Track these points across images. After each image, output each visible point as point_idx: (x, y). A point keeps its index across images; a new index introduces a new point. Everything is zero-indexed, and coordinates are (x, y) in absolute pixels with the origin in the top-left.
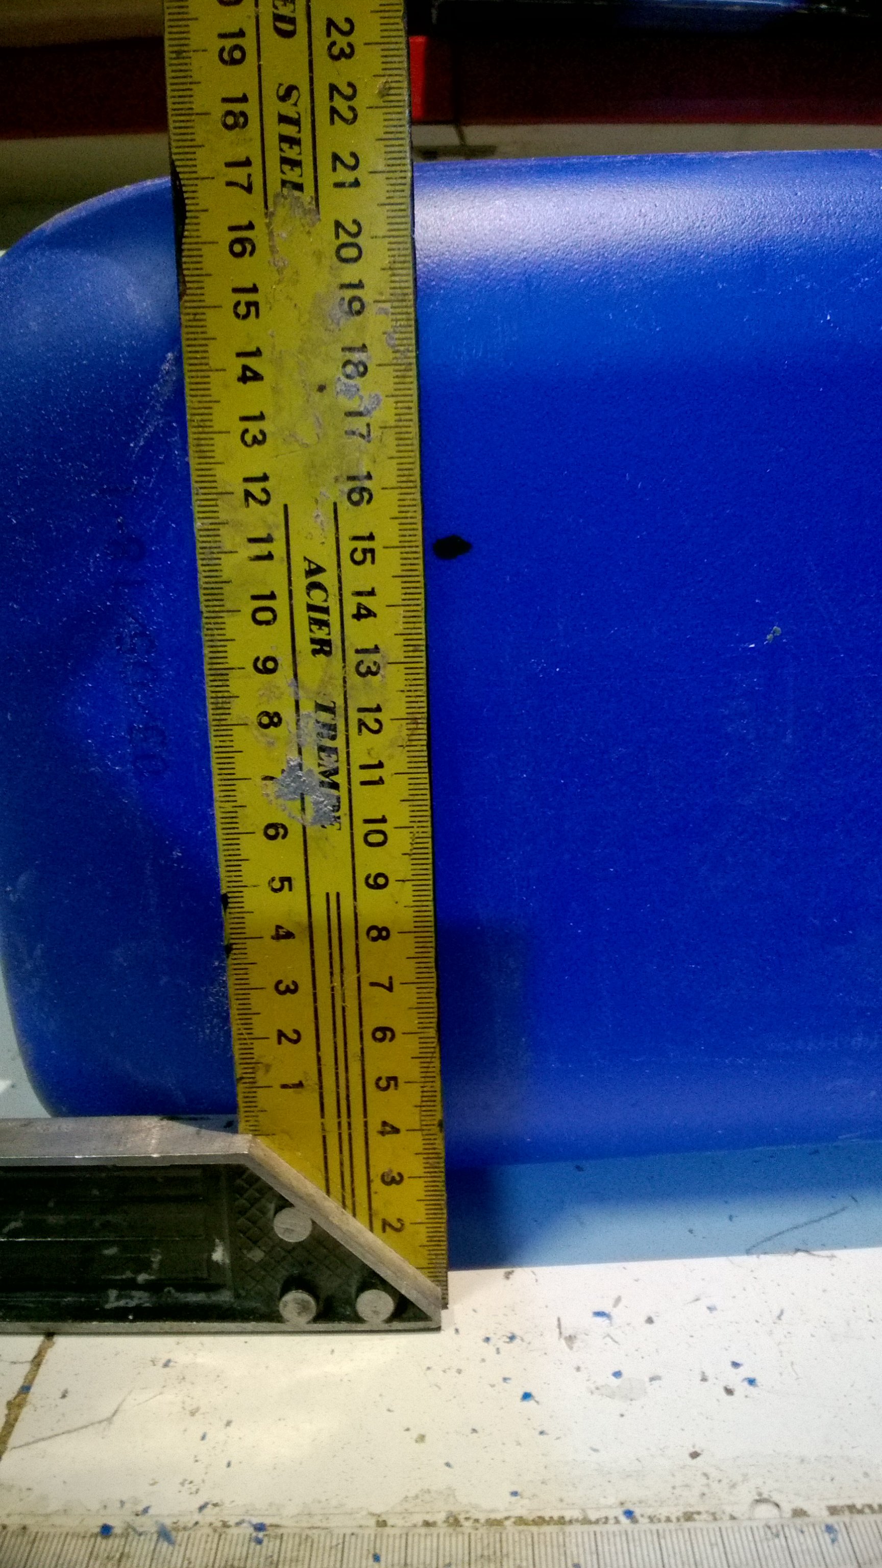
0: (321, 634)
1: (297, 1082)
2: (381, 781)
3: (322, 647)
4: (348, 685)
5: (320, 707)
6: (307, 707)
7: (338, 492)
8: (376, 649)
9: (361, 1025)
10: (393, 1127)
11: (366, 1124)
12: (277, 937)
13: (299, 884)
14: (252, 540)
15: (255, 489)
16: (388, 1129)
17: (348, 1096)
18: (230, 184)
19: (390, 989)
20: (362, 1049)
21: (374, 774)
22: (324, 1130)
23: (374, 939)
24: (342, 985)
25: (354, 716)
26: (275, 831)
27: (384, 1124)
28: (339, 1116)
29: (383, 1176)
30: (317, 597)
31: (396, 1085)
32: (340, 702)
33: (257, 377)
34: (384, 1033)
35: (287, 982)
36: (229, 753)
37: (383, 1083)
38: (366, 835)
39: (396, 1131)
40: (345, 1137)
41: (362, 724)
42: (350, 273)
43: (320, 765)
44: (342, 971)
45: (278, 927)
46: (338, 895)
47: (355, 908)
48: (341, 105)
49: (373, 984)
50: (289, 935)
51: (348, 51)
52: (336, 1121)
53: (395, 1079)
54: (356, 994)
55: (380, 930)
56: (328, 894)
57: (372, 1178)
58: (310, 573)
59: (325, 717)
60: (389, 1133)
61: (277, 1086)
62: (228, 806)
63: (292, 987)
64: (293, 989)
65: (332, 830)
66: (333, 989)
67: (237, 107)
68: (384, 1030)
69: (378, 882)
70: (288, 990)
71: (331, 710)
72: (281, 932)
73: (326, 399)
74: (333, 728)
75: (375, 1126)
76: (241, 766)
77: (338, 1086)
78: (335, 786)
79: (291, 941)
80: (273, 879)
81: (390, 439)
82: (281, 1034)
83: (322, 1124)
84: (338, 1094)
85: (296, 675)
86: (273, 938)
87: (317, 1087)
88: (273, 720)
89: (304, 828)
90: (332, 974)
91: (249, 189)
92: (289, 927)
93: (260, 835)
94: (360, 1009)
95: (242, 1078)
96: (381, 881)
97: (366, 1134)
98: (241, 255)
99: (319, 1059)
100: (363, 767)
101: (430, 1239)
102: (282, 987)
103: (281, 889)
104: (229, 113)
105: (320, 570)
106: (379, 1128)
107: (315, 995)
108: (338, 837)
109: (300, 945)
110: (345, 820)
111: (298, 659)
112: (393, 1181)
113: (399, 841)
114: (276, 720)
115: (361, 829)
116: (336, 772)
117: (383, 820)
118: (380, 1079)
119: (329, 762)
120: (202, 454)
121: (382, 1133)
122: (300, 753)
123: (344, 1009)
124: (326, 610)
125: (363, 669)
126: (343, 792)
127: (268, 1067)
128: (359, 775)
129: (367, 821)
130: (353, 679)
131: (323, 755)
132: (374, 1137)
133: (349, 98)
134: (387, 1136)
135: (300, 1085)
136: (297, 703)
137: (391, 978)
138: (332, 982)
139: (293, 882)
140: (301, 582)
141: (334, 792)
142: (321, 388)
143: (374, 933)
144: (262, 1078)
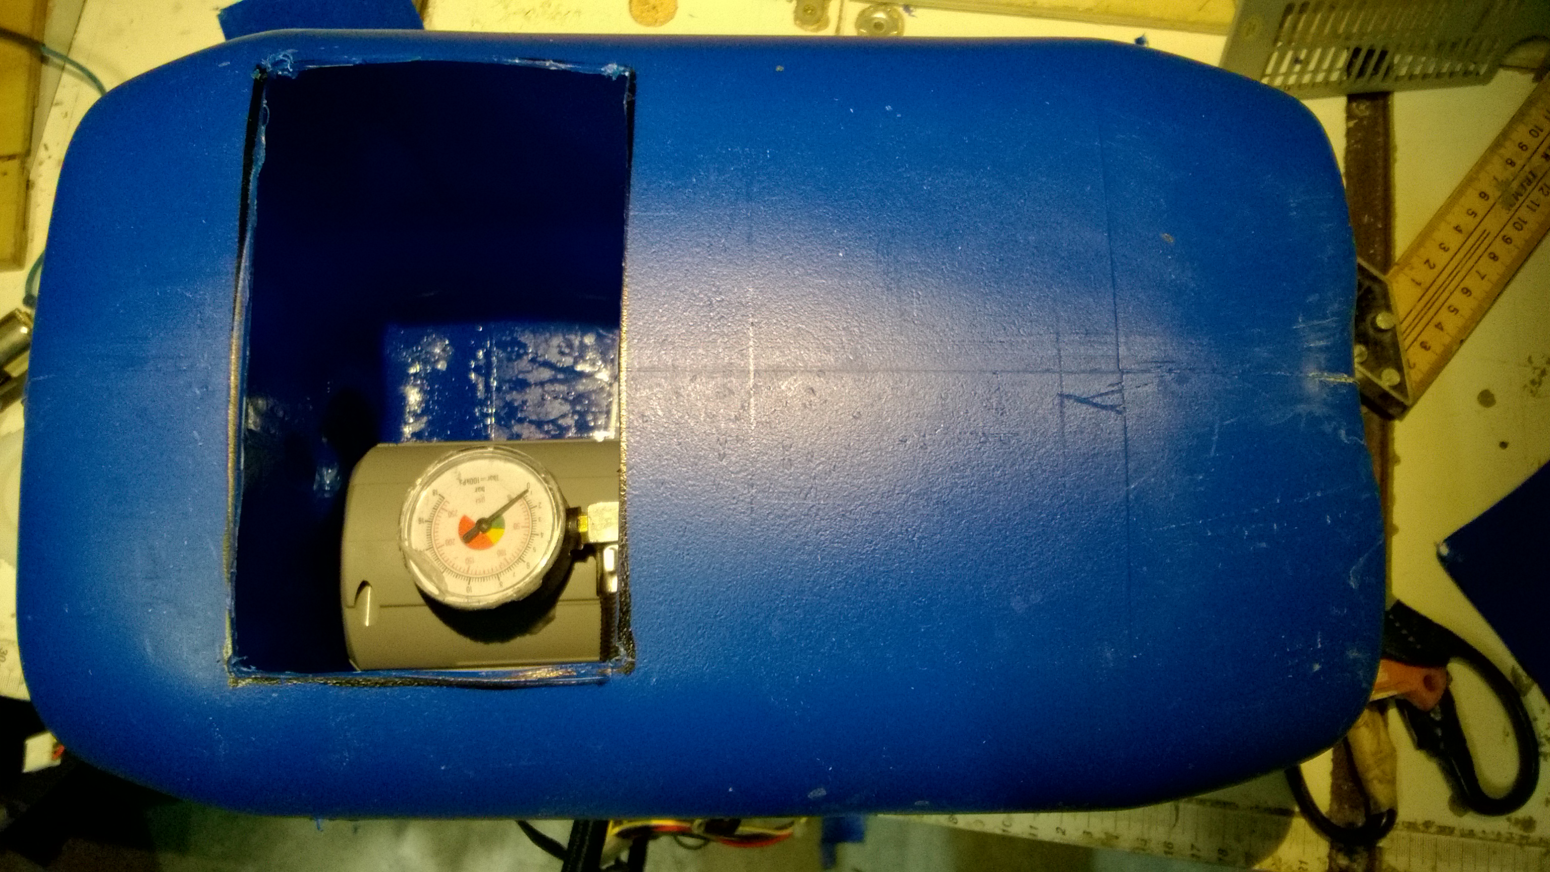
5: (1531, 173)
6: (1527, 169)
9: (1461, 282)
10: (1442, 327)
12: (1455, 228)
13: (1478, 219)
16: (1439, 326)
17: (1434, 303)
19: (1483, 278)
20: (1454, 291)
23: (1491, 258)
24: (1466, 263)
25: (1540, 184)
26: (1484, 196)
27: (1439, 322)
28: (1425, 306)
29: (1422, 342)
31: (1456, 314)
32: (1540, 176)
35: (1446, 245)
37: (1452, 309)
38: (1515, 223)
39: (1442, 329)
40: (1420, 317)
41: (1541, 189)
43: (1517, 189)
44: (1470, 258)
45: (1458, 226)
46: (1489, 233)
47: (1492, 242)
49: (1477, 272)
52: (1422, 308)
53: (1457, 311)
54: (1468, 270)
55: (1494, 255)
56: (1485, 231)
59: (1531, 177)
60: (1438, 328)
61: (1410, 277)
64: (1446, 249)
65: (1504, 212)
66: (1461, 261)
69: (1507, 240)
70: (1444, 248)
72: (1458, 228)
74: (1531, 182)
75: (1436, 320)
77: (1433, 296)
78: (1517, 200)
79: (1459, 234)
80: (1470, 210)
82: (1427, 261)
83: (1416, 304)
85: (1531, 157)
86: (1453, 227)
87: (1425, 291)
88: (1512, 164)
89: (1494, 204)
90: (1465, 256)
92: (1462, 227)
93: (1478, 192)
94: (1465, 276)
96: (1509, 241)
97: (1430, 320)
99: (1434, 281)
100: (1532, 202)
102: (1443, 246)
103: (1470, 215)
106: (1437, 322)
107: (1452, 258)
108: (1505, 215)
109: (1460, 238)
110: (1511, 213)
111: (1535, 153)
112: (1425, 347)
113: (1525, 233)
115: (1515, 219)
116: (1522, 195)
117: (1525, 223)
118: (1451, 306)
119: (1521, 191)
122: (1513, 179)
123: (1459, 272)
126: (1518, 203)
127: (1412, 268)
128: (1527, 202)
129: (1519, 218)
131: (1520, 187)
132: (1432, 324)
135: (1419, 284)
136: (1524, 166)
137: (1486, 275)
138: (1462, 259)
139: (1476, 217)
141: (1515, 201)
143: (1491, 255)
144: (1406, 270)
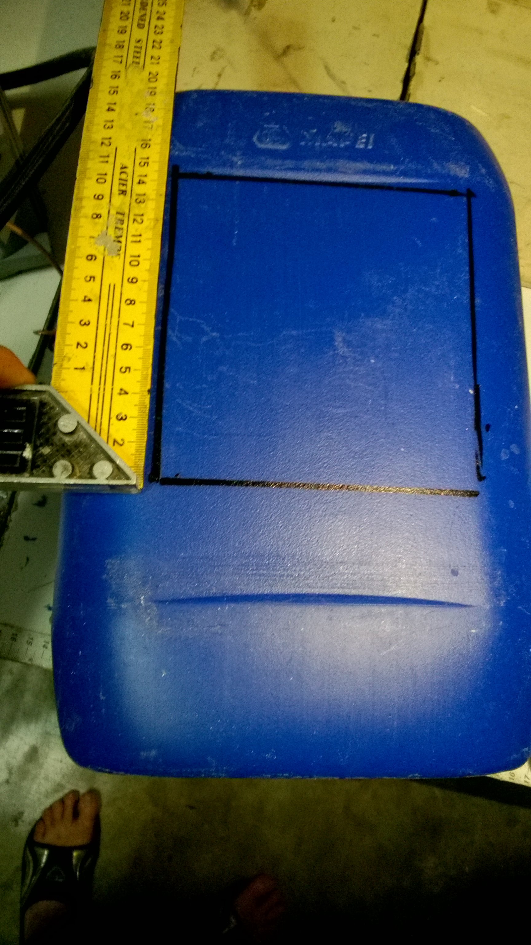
0: (124, 188)
1: (82, 367)
2: (140, 241)
3: (123, 192)
4: (131, 206)
6: (113, 212)
7: (137, 145)
8: (144, 195)
9: (117, 342)
11: (112, 389)
12: (85, 300)
13: (98, 280)
14: (101, 157)
15: (106, 141)
17: (105, 376)
18: (114, 61)
21: (138, 239)
22: (91, 391)
24: (111, 323)
25: (132, 217)
28: (100, 385)
30: (124, 176)
31: (130, 371)
32: (127, 211)
33: (113, 110)
34: (127, 346)
35: (85, 320)
36: (77, 227)
37: (123, 370)
39: (126, 393)
40: (101, 396)
41: (134, 220)
42: (152, 85)
44: (111, 317)
46: (114, 286)
48: (156, 45)
49: (125, 324)
51: (161, 33)
52: (98, 387)
56: (110, 286)
57: (111, 415)
58: (122, 168)
59: (120, 217)
61: (72, 368)
62: (73, 247)
63: (87, 323)
65: (116, 259)
66: (106, 325)
67: (121, 44)
71: (123, 214)
73: (138, 117)
74: (123, 221)
76: (81, 232)
77: (101, 370)
78: (120, 242)
79: (90, 303)
81: (160, 131)
82: (78, 344)
83: (91, 388)
84: (101, 374)
85: (110, 201)
88: (98, 216)
89: (104, 258)
90: (106, 318)
91: (121, 63)
92: (90, 296)
95: (56, 364)
98: (114, 78)
99: (94, 357)
100: (134, 236)
101: (137, 450)
102: (83, 323)
105: (125, 167)
108: (118, 262)
109: (93, 305)
110: (122, 256)
111: (112, 196)
115: (128, 259)
116: (121, 236)
121: (120, 394)
122: (107, 228)
123: (110, 335)
124: (127, 181)
125: (138, 201)
127: (69, 359)
128: (130, 239)
129: (131, 256)
130: (134, 204)
131: (117, 230)
133: (160, 43)
134: (122, 396)
138: (106, 322)
140: (118, 171)
142: (136, 114)
144: (66, 364)
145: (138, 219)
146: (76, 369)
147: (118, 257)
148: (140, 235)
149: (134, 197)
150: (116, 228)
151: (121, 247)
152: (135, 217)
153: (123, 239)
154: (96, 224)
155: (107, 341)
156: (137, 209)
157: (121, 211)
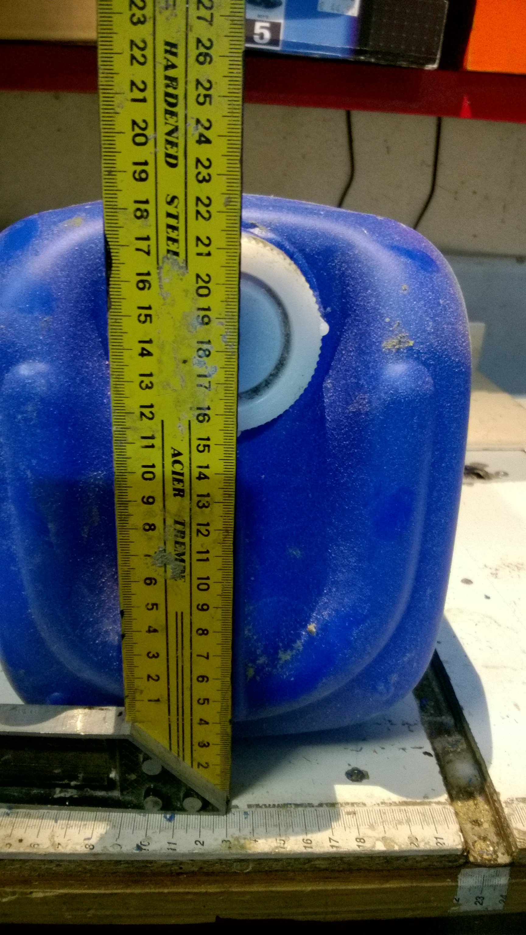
0: (179, 486)
1: (156, 699)
2: (207, 560)
3: (179, 493)
4: (192, 512)
5: (177, 522)
6: (170, 522)
7: (192, 415)
8: (208, 495)
10: (205, 721)
11: (191, 720)
12: (149, 631)
13: (162, 607)
14: (144, 438)
15: (146, 411)
16: (203, 722)
17: (183, 707)
18: (138, 250)
19: (207, 658)
20: (191, 685)
21: (205, 556)
22: (169, 721)
23: (201, 635)
24: (182, 655)
25: (195, 528)
26: (150, 581)
27: (201, 720)
28: (178, 715)
29: (199, 744)
30: (178, 468)
32: (187, 519)
33: (149, 354)
34: (203, 678)
35: (154, 652)
36: (127, 543)
37: (201, 701)
38: (198, 585)
39: (207, 723)
40: (181, 725)
41: (199, 531)
42: (203, 302)
43: (175, 550)
44: (182, 648)
45: (150, 627)
46: (182, 613)
47: (191, 619)
48: (202, 209)
49: (198, 656)
50: (155, 631)
51: (207, 178)
52: (176, 718)
53: (208, 700)
54: (190, 660)
55: (203, 631)
56: (177, 613)
57: (193, 743)
58: (174, 455)
59: (179, 527)
60: (203, 724)
61: (146, 700)
62: (126, 568)
63: (156, 655)
64: (156, 656)
65: (180, 582)
66: (177, 657)
67: (143, 206)
68: (203, 677)
69: (204, 608)
70: (154, 656)
71: (182, 524)
72: (151, 629)
73: (187, 367)
75: (196, 720)
76: (133, 549)
77: (178, 702)
78: (183, 561)
80: (148, 604)
81: (221, 388)
82: (149, 677)
83: (169, 718)
84: (178, 705)
85: (164, 506)
86: (147, 632)
87: (167, 702)
88: (152, 527)
90: (177, 650)
91: (148, 253)
92: (155, 627)
93: (142, 582)
94: (191, 667)
95: (128, 696)
96: (205, 607)
97: (191, 724)
98: (143, 289)
99: (169, 689)
100: (198, 552)
101: (222, 772)
102: (151, 655)
103: (152, 609)
104: (138, 209)
105: (179, 454)
106: (198, 721)
107: (168, 659)
108: (183, 585)
110: (188, 578)
112: (204, 746)
113: (216, 589)
114: (153, 527)
115: (195, 582)
116: (184, 554)
117: (208, 578)
118: (200, 699)
119: (180, 549)
120: (118, 392)
121: (200, 724)
122: (165, 543)
123: (182, 667)
124: (182, 474)
125: (201, 504)
126: (187, 564)
127: (142, 692)
128: (195, 556)
129: (199, 579)
130: (196, 509)
131: (177, 545)
132: (195, 726)
133: (208, 206)
134: (202, 726)
135: (158, 700)
136: (164, 520)
137: (208, 653)
138: (177, 653)
139: (159, 606)
140: (169, 460)
141: (183, 564)
142: (185, 362)
143: (200, 632)
144: (138, 696)
145: (203, 529)
146: (150, 701)
147: (183, 580)
148: (208, 552)
149: (195, 499)
150: (177, 542)
151: (184, 567)
152: (199, 527)
153: (186, 557)
154: (150, 539)
155: (179, 673)
156: (200, 517)
157: (180, 520)
